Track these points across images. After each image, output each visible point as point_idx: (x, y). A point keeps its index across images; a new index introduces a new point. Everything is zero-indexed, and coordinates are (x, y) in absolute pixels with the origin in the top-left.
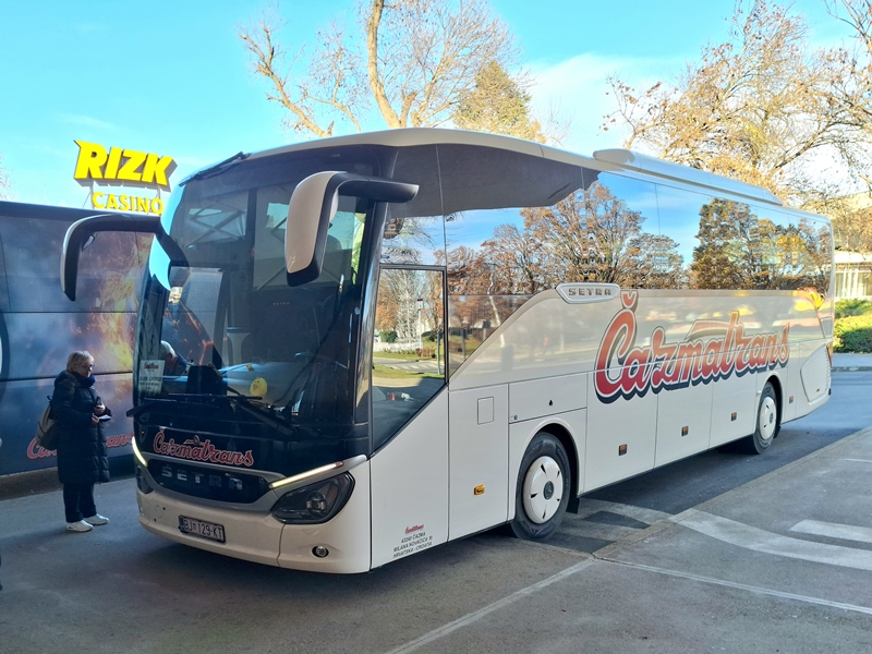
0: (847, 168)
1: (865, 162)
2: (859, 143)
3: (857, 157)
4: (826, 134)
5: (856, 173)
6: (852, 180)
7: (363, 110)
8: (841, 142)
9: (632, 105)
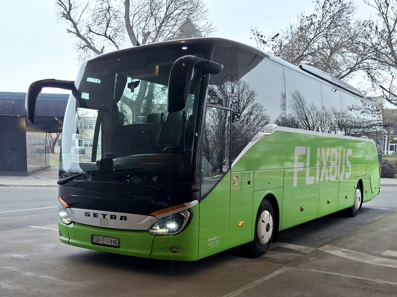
0: (371, 83)
1: (380, 80)
2: (378, 70)
3: (376, 77)
4: (361, 65)
5: (375, 85)
6: (374, 89)
7: (121, 40)
8: (368, 70)
9: (264, 45)
